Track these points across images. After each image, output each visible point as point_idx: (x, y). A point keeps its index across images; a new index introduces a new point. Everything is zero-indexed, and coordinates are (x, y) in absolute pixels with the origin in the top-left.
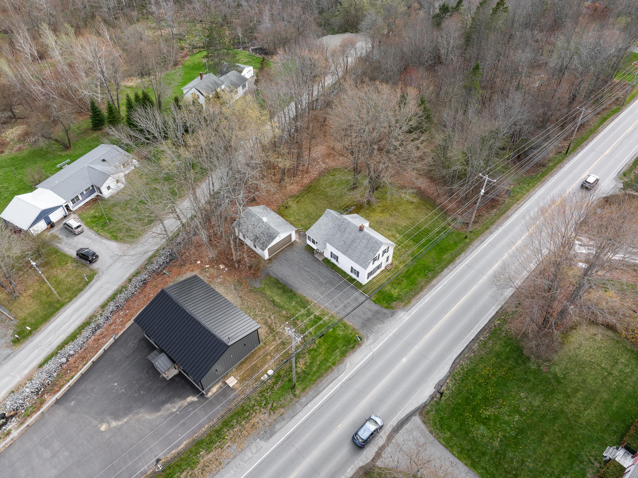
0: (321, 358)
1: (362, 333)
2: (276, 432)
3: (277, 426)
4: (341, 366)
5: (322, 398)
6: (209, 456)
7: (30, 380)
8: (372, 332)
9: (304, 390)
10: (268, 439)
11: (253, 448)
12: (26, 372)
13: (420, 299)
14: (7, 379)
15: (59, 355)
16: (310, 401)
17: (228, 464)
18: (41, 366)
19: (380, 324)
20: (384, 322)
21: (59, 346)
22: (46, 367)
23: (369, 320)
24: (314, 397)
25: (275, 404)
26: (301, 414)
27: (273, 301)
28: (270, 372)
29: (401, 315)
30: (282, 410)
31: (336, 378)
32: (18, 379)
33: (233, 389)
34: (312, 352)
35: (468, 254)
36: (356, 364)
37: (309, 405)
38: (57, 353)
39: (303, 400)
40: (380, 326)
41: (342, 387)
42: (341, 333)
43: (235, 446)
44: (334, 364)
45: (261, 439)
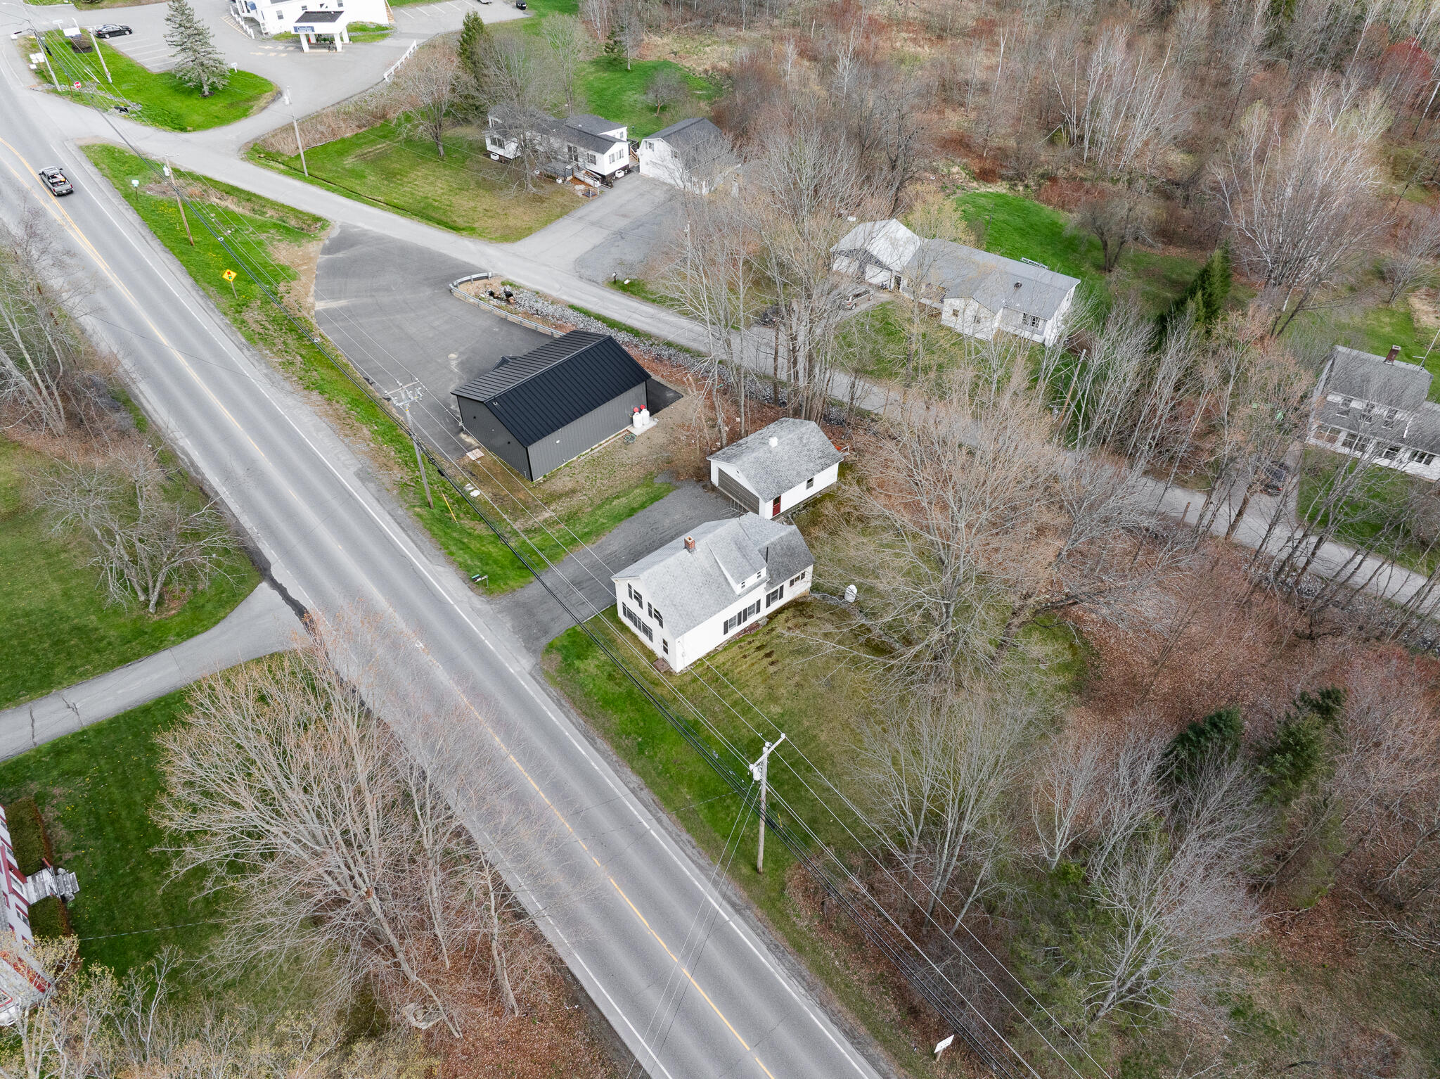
0: (473, 543)
1: (504, 600)
2: (363, 483)
3: (370, 485)
4: (440, 561)
5: (394, 533)
6: (366, 432)
7: (552, 303)
8: (501, 611)
9: (419, 515)
10: (358, 475)
11: (353, 462)
12: (565, 297)
13: (560, 706)
14: (557, 286)
15: (587, 319)
16: (395, 520)
17: (343, 441)
18: (572, 307)
20: (516, 633)
21: (599, 315)
22: (569, 312)
24: (399, 524)
25: (411, 489)
26: (378, 508)
27: (616, 498)
28: (475, 494)
29: (525, 662)
30: (395, 492)
31: (423, 553)
32: (555, 294)
33: (464, 454)
35: (689, 852)
37: (388, 518)
38: (589, 316)
39: (400, 513)
40: (509, 625)
41: (404, 556)
43: (365, 449)
44: (450, 554)
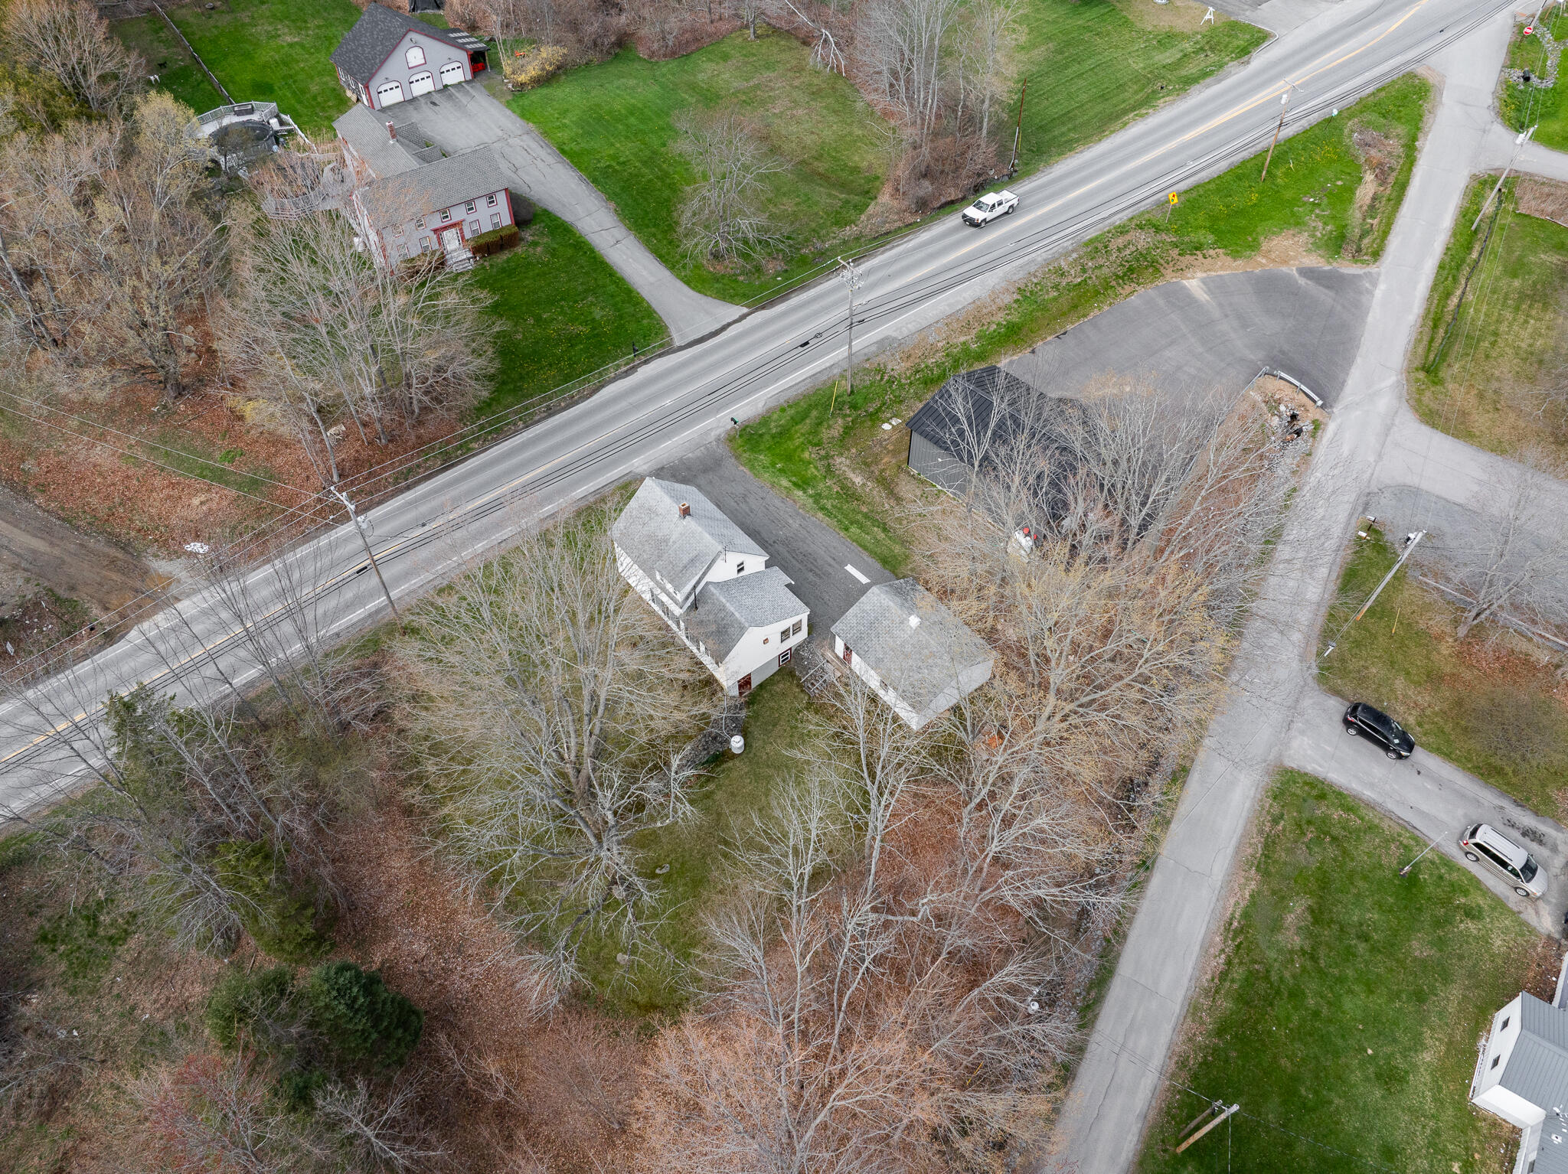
0: (805, 427)
1: (722, 450)
2: (877, 343)
3: (874, 348)
4: (771, 404)
6: (963, 339)
7: (1295, 472)
8: (707, 449)
9: (834, 385)
10: (887, 338)
11: (906, 332)
17: (937, 322)
18: (1295, 489)
19: (688, 458)
20: (681, 459)
22: (1282, 490)
23: (706, 470)
25: (878, 378)
27: (885, 530)
28: (886, 427)
29: (645, 467)
30: (865, 365)
31: (783, 391)
32: (1315, 473)
34: (815, 440)
36: (748, 404)
39: (836, 371)
41: (778, 379)
42: (762, 457)
43: (931, 340)
44: (783, 410)
45: (895, 339)
